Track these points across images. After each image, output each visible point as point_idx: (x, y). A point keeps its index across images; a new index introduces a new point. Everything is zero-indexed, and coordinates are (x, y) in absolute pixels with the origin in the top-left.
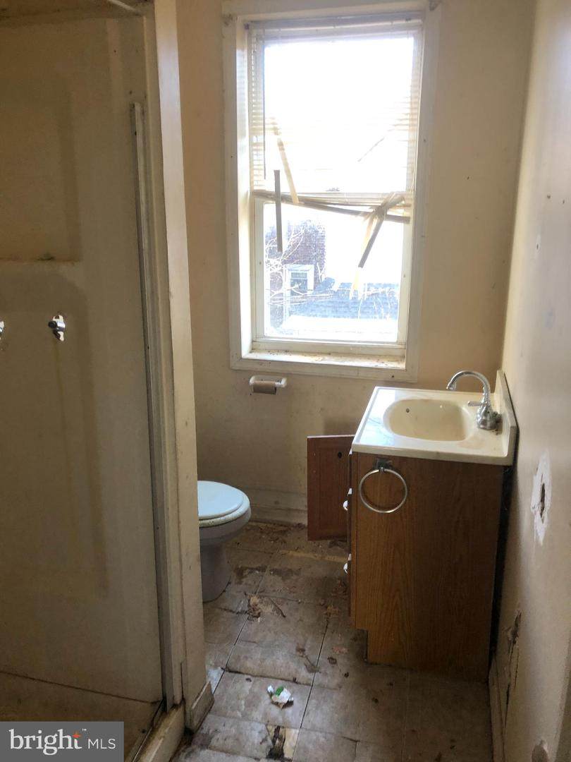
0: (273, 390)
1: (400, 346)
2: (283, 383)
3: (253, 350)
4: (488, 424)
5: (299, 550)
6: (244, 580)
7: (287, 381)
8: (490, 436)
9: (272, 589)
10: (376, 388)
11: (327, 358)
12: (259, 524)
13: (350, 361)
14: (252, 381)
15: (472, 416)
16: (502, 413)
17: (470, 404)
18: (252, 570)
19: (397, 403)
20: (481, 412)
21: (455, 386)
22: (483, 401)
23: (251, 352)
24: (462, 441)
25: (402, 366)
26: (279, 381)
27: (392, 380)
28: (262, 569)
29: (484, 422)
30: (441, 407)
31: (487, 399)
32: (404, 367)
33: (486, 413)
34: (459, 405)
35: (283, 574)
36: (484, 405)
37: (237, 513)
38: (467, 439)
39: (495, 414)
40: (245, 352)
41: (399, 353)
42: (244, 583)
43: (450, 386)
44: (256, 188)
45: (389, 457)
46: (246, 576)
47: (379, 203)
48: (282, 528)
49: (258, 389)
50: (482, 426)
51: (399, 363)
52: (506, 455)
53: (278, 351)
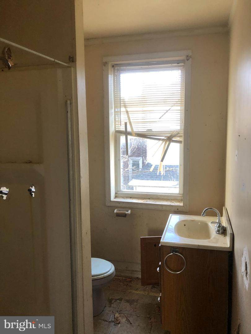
0: (125, 215)
1: (180, 196)
2: (129, 212)
3: (116, 197)
4: (221, 231)
5: (137, 290)
6: (112, 305)
7: (131, 211)
8: (221, 237)
9: (125, 310)
10: (170, 215)
11: (148, 200)
12: (119, 277)
13: (159, 202)
14: (115, 211)
15: (213, 228)
16: (226, 227)
17: (212, 223)
18: (116, 300)
19: (180, 221)
20: (217, 226)
21: (205, 214)
22: (217, 221)
23: (115, 198)
24: (209, 240)
25: (181, 204)
26: (128, 211)
27: (177, 211)
28: (121, 300)
29: (218, 231)
30: (199, 223)
31: (219, 221)
32: (183, 205)
33: (219, 227)
34: (208, 223)
35: (130, 302)
36: (218, 223)
37: (109, 273)
38: (211, 239)
39: (223, 227)
40: (113, 199)
41: (180, 198)
42: (112, 307)
43: (203, 214)
44: (117, 129)
45: (177, 248)
46: (113, 303)
47: (169, 135)
48: (129, 280)
49: (118, 215)
50: (217, 233)
51: (180, 203)
52: (229, 246)
53: (127, 197)
